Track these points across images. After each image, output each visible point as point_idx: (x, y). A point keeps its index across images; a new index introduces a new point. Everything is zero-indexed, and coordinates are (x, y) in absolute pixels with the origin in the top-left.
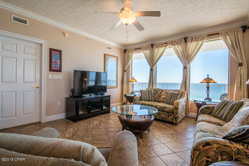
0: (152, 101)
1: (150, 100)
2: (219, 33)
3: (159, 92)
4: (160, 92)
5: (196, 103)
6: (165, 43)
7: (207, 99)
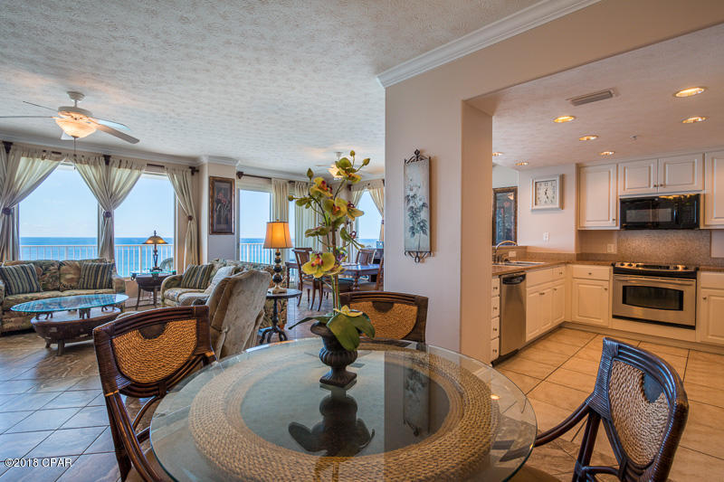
0: (38, 291)
1: (35, 289)
2: (162, 167)
3: (52, 268)
4: (56, 267)
5: (138, 279)
6: (53, 152)
7: (155, 269)
